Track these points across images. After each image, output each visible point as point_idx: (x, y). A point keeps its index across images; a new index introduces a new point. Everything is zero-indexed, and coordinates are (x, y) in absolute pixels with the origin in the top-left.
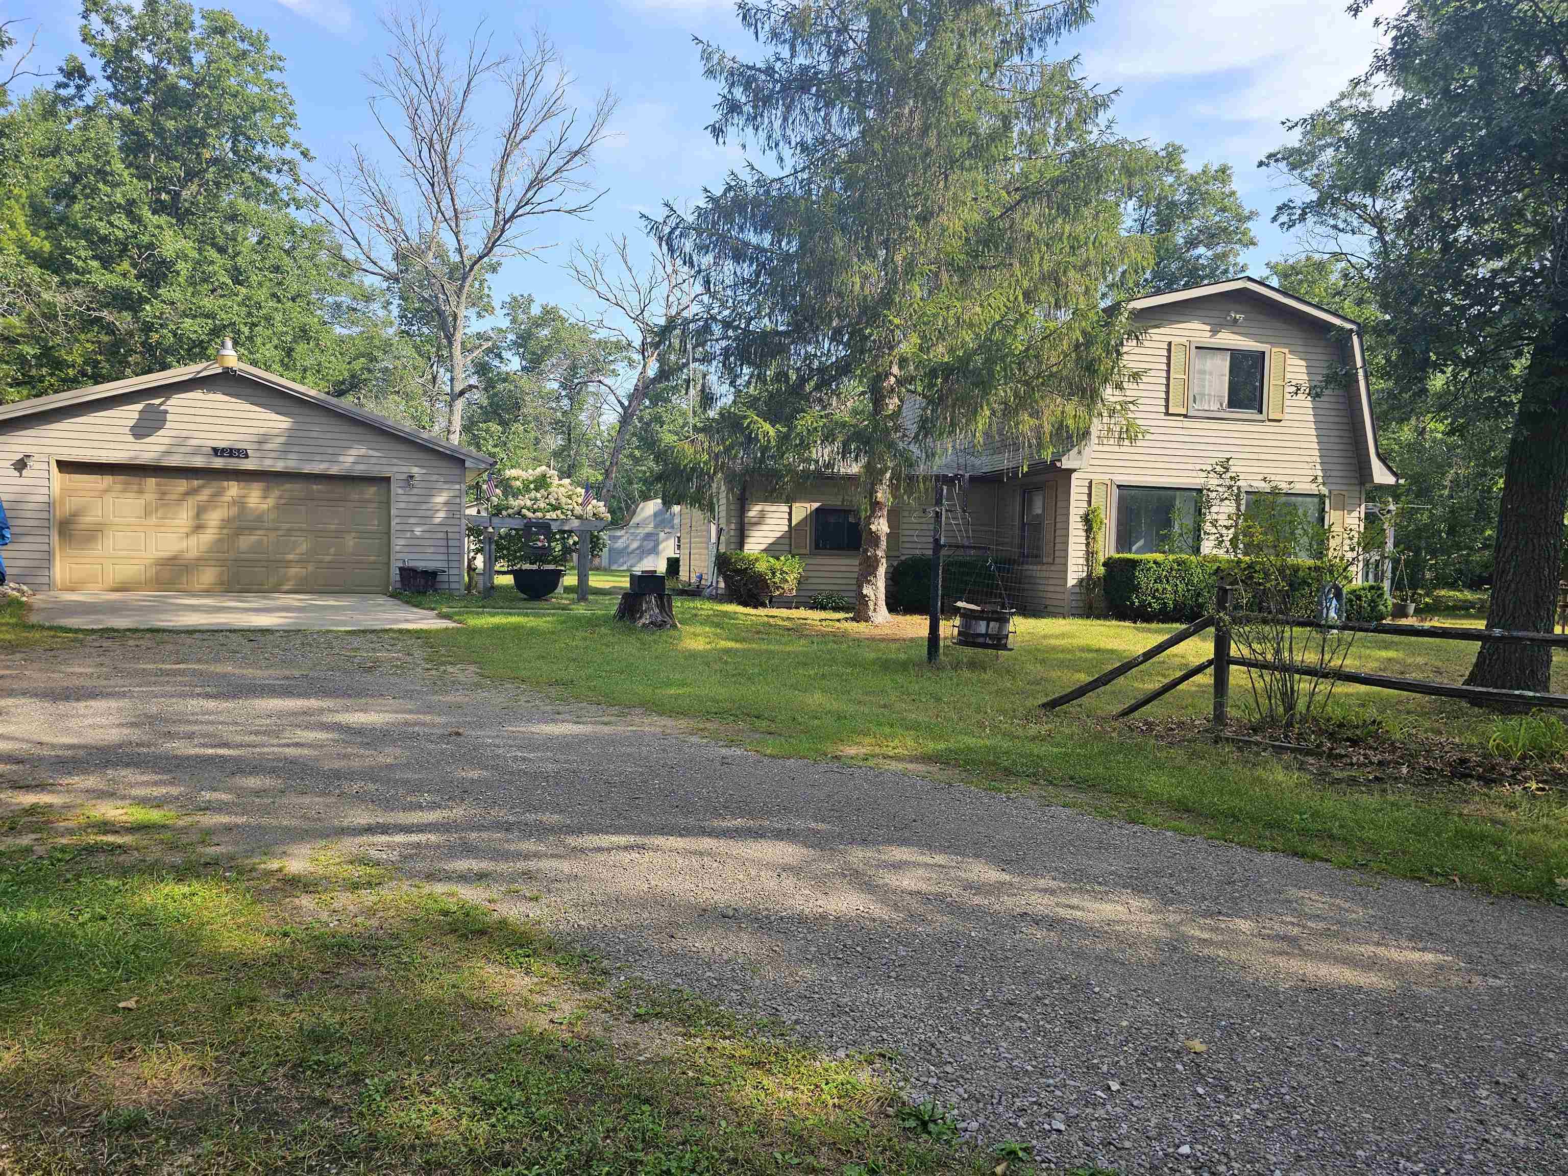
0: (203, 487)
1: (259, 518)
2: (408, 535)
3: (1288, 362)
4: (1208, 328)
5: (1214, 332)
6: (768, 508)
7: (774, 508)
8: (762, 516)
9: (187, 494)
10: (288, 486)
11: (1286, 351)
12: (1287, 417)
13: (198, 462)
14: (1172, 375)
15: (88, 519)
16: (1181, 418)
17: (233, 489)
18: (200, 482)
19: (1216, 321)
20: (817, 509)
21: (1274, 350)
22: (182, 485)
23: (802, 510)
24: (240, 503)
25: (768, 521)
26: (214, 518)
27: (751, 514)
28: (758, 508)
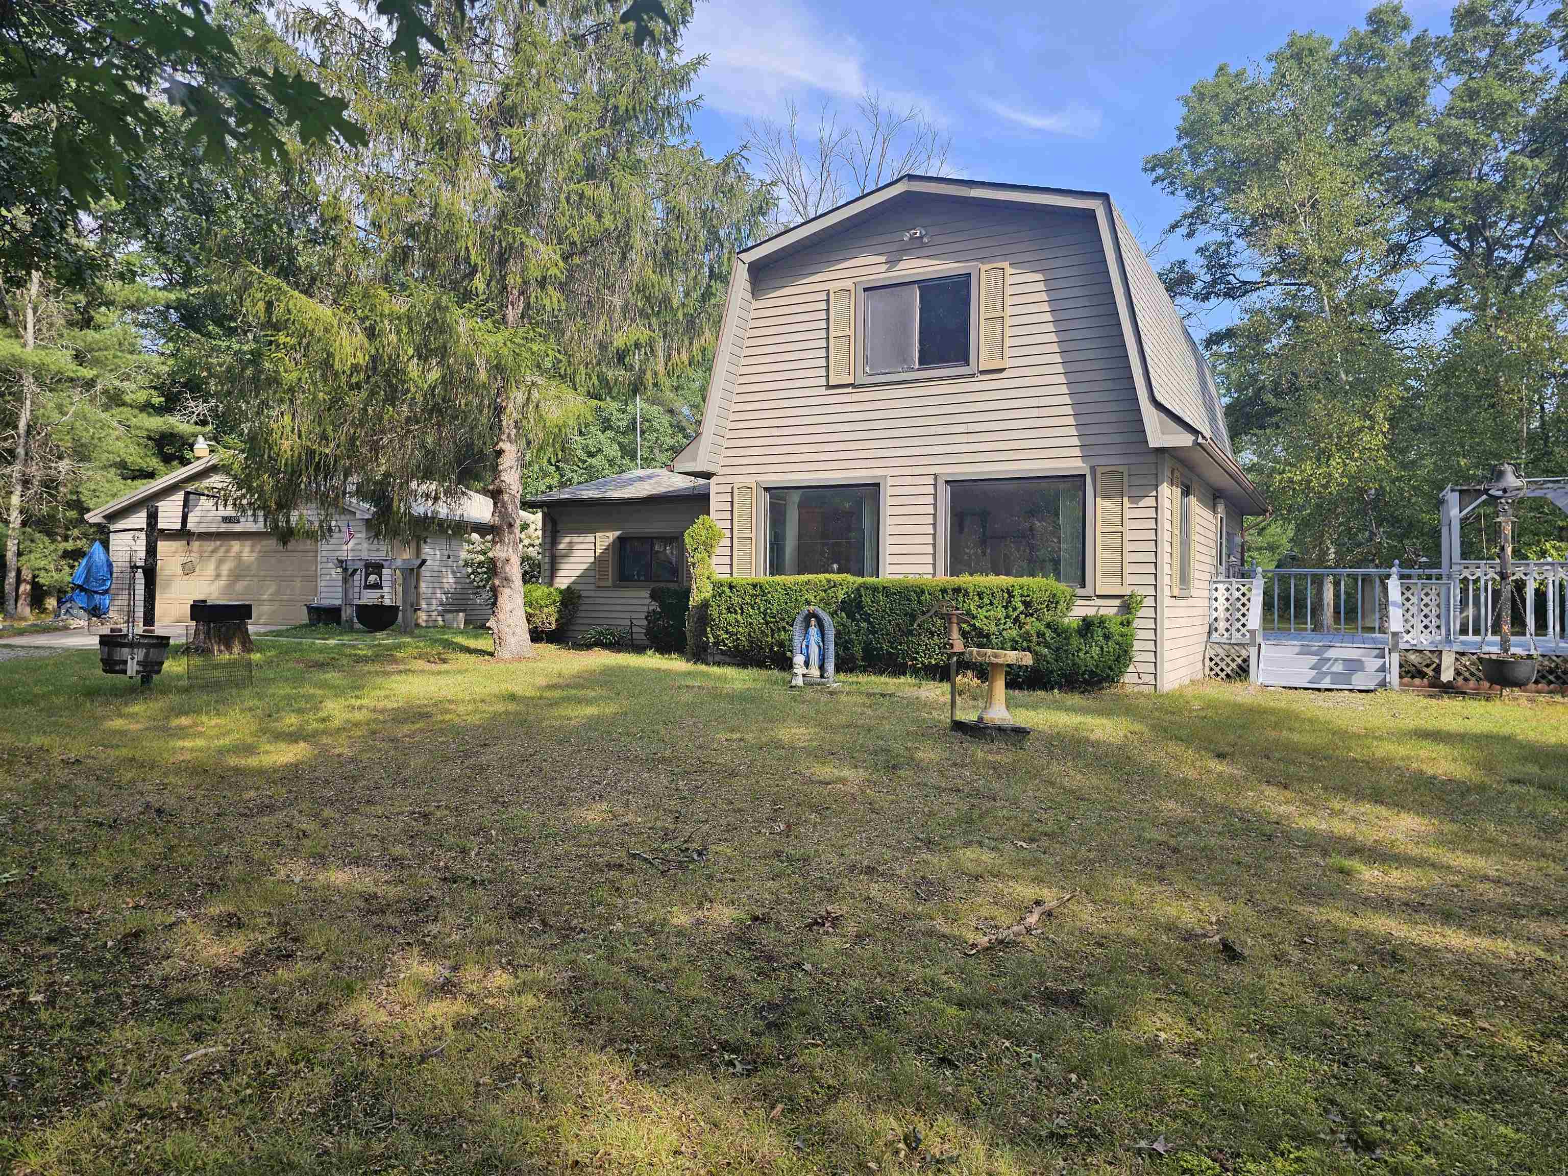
0: (221, 546)
1: (248, 568)
2: (328, 577)
3: (1009, 280)
4: (883, 259)
5: (892, 263)
6: (576, 539)
7: (581, 539)
8: (571, 548)
9: (213, 552)
10: (264, 543)
11: (1005, 265)
12: (1008, 363)
13: (213, 528)
14: (833, 334)
15: (167, 572)
16: (850, 390)
17: (236, 546)
18: (218, 543)
19: (895, 247)
20: (618, 538)
21: (984, 267)
22: (210, 545)
23: (605, 539)
24: (239, 557)
25: (576, 553)
26: (225, 569)
27: (562, 546)
28: (567, 540)
